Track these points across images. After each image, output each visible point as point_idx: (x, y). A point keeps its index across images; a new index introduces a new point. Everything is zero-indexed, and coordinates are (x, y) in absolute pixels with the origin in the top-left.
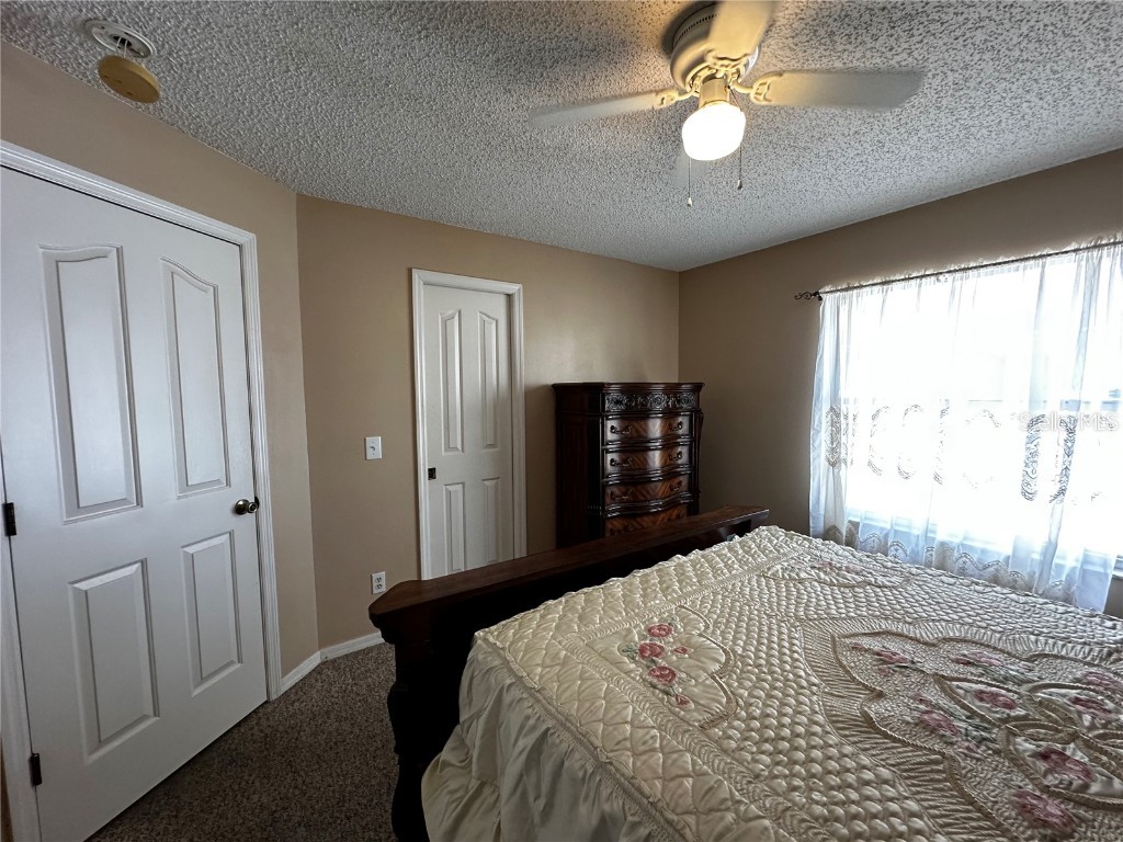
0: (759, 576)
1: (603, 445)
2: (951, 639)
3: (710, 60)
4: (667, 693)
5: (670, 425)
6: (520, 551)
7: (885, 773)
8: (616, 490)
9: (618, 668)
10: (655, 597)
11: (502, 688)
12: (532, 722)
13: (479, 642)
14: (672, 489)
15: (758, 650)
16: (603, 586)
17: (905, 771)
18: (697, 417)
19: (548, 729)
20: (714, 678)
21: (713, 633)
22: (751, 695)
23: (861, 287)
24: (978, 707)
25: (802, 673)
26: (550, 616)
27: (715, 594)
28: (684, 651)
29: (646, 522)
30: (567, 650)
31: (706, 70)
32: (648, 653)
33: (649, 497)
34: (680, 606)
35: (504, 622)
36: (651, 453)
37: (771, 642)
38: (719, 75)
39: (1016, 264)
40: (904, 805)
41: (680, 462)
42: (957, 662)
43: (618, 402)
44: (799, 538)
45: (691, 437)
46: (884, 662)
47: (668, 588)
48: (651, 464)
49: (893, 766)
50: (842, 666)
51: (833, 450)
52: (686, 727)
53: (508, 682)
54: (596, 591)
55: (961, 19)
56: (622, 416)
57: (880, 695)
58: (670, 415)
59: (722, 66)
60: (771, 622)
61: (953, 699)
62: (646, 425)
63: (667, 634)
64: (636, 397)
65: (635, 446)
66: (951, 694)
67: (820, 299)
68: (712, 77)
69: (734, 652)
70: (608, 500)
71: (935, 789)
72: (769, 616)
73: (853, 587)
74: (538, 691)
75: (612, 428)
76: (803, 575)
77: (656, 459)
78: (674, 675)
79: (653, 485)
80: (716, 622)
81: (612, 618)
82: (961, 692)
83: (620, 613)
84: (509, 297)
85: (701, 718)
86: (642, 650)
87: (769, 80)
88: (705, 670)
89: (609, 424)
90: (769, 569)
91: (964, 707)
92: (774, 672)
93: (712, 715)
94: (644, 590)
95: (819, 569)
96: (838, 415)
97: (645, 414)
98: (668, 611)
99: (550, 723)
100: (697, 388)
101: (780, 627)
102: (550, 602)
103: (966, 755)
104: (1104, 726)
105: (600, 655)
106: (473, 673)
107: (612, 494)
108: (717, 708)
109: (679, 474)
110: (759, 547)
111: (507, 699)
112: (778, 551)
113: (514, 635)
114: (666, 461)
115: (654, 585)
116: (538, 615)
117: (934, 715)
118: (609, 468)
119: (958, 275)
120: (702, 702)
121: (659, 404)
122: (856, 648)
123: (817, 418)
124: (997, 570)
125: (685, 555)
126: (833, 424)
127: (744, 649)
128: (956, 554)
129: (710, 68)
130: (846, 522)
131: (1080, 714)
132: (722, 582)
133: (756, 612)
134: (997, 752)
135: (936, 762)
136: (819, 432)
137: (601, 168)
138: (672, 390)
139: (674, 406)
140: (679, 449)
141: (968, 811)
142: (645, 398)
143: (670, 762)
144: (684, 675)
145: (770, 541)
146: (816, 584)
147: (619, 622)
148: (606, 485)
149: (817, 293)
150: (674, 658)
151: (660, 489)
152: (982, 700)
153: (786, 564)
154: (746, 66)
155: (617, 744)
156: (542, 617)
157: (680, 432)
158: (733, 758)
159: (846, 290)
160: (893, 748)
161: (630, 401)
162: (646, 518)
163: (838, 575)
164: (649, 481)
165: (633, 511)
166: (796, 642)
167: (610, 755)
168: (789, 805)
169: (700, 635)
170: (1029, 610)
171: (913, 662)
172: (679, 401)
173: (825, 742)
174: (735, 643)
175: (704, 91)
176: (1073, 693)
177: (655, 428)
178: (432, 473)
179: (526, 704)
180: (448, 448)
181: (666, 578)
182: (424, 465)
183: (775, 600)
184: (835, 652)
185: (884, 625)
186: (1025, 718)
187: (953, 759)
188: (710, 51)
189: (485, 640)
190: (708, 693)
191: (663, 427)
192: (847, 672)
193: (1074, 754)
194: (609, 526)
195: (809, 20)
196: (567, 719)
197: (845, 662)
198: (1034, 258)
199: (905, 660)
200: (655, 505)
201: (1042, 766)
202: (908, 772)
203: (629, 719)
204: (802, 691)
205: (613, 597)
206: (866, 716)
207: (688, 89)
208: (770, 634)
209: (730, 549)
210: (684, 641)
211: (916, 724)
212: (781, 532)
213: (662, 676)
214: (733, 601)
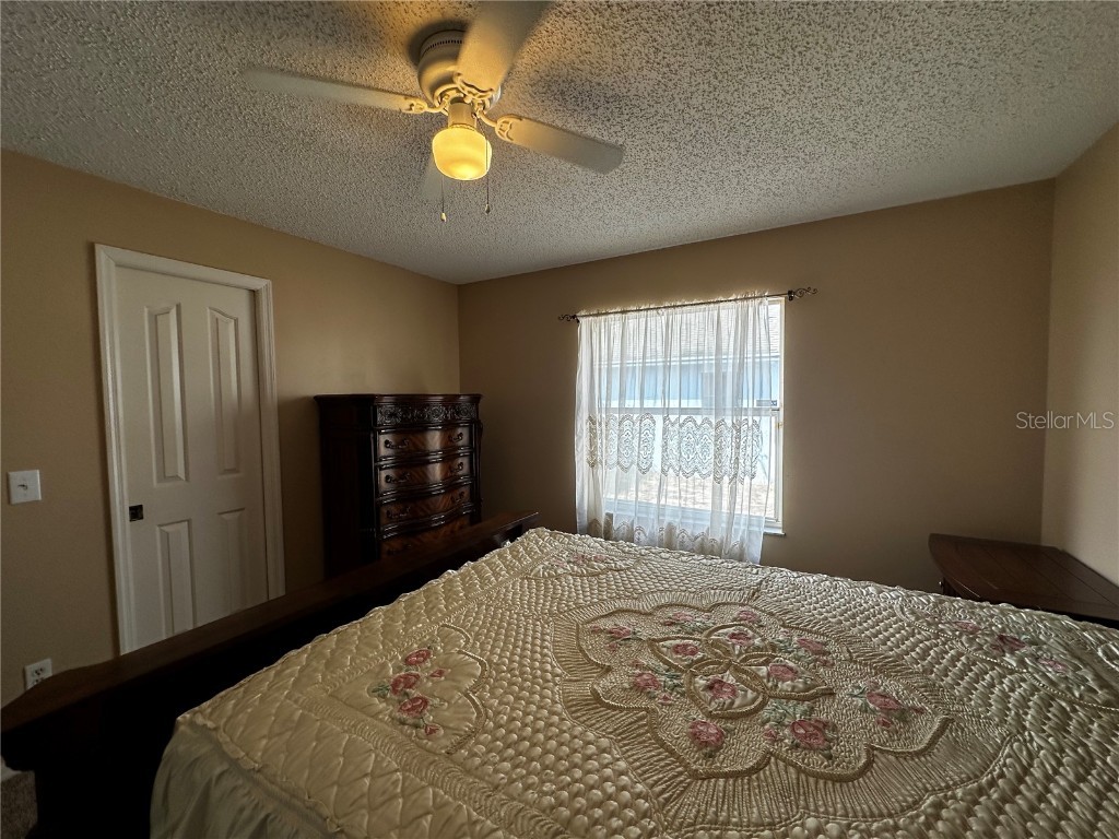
0: (523, 579)
1: (376, 461)
2: (663, 606)
3: (458, 83)
4: (416, 726)
5: (450, 437)
6: (277, 590)
7: (604, 742)
8: (393, 509)
9: (364, 713)
10: (418, 622)
11: (210, 780)
12: (246, 813)
13: (182, 728)
14: (453, 502)
15: (513, 654)
16: (361, 620)
17: (619, 735)
18: (476, 427)
19: (267, 816)
20: (467, 695)
21: (473, 646)
22: (500, 703)
23: (607, 314)
24: (675, 660)
25: (549, 667)
26: (288, 671)
27: (479, 605)
28: (441, 673)
29: (427, 537)
30: (304, 708)
31: (454, 91)
32: (401, 686)
33: (429, 512)
34: (444, 626)
35: (223, 693)
36: (430, 466)
37: (525, 642)
38: (468, 101)
39: (704, 306)
40: (616, 767)
41: (460, 473)
42: (665, 624)
43: (392, 415)
44: (562, 536)
45: (471, 447)
46: (614, 638)
47: (432, 608)
48: (431, 478)
49: (611, 733)
50: (582, 650)
51: (592, 454)
52: (431, 759)
53: (218, 771)
54: (352, 629)
55: (653, 110)
56: (396, 430)
57: (609, 670)
58: (449, 426)
59: (469, 92)
60: (528, 623)
61: (659, 657)
62: (425, 439)
63: (425, 659)
64: (411, 411)
65: (411, 460)
66: (657, 654)
67: (578, 321)
68: (459, 100)
69: (490, 661)
70: (384, 520)
71: (640, 743)
72: (527, 617)
73: (598, 574)
74: (259, 771)
75: (387, 442)
76: (560, 571)
77: (436, 472)
78: (425, 702)
79: (433, 499)
80: (477, 634)
81: (366, 656)
82: (665, 649)
83: (377, 647)
84: (254, 294)
85: (448, 743)
86: (396, 684)
87: (512, 121)
88: (459, 689)
89: (382, 439)
90: (532, 571)
91: (666, 662)
92: (525, 673)
93: (461, 736)
94: (407, 615)
95: (574, 563)
96: (594, 423)
97: (423, 427)
98: (429, 634)
99: (270, 808)
100: (475, 399)
101: (535, 625)
102: (293, 653)
103: (663, 704)
104: (746, 651)
105: (345, 703)
106: (170, 772)
107: (388, 513)
108: (466, 727)
109: (461, 485)
110: (525, 549)
111: (216, 793)
112: (542, 551)
113: (235, 705)
114: (446, 473)
115: (419, 607)
116: (272, 673)
117: (645, 677)
118: (383, 484)
119: (670, 310)
120: (451, 725)
121: (438, 416)
122: (596, 631)
123: (579, 426)
124: (703, 539)
125: (456, 569)
126: (591, 430)
127: (500, 657)
128: (678, 532)
129: (458, 91)
130: (604, 515)
131: (734, 645)
132: (488, 591)
133: (515, 616)
134: (683, 694)
135: (642, 718)
136: (581, 437)
137: (358, 165)
138: (450, 401)
139: (453, 418)
140: (460, 461)
141: (659, 754)
142: (422, 410)
143: (409, 804)
144: (437, 701)
145: (537, 543)
146: (570, 578)
147: (375, 658)
148: (381, 504)
149: (574, 317)
150: (430, 684)
151: (441, 502)
152: (677, 653)
153: (546, 563)
154: (490, 100)
155: (351, 805)
156: (278, 674)
157: (460, 443)
158: (476, 777)
159: (598, 315)
160: (614, 715)
161: (405, 412)
162: (427, 534)
163: (588, 566)
164: (430, 495)
165: (413, 528)
166: (548, 637)
167: (341, 822)
168: (522, 805)
169: (460, 652)
170: (713, 570)
171: (634, 633)
172: (458, 413)
173: (560, 730)
174: (492, 653)
175: (454, 111)
176: (731, 630)
177: (435, 440)
178: (136, 513)
179: (241, 792)
180: (163, 477)
181: (433, 598)
182: (122, 502)
183: (534, 600)
184: (578, 638)
185: (620, 604)
186: (702, 659)
187: (654, 711)
188: (459, 74)
189: (192, 724)
190: (459, 713)
191: (443, 439)
192: (586, 655)
193: (728, 679)
194: (386, 547)
195: (543, 74)
196: (293, 796)
197: (584, 647)
198: (714, 302)
199: (628, 632)
200: (438, 519)
201: (709, 695)
202: (623, 736)
203: (370, 770)
204: (546, 685)
205: (370, 631)
206: (594, 692)
207: (437, 104)
208: (526, 635)
209: (501, 556)
210: (441, 663)
211: (631, 689)
212: (546, 532)
213: (413, 708)
214: (497, 608)
